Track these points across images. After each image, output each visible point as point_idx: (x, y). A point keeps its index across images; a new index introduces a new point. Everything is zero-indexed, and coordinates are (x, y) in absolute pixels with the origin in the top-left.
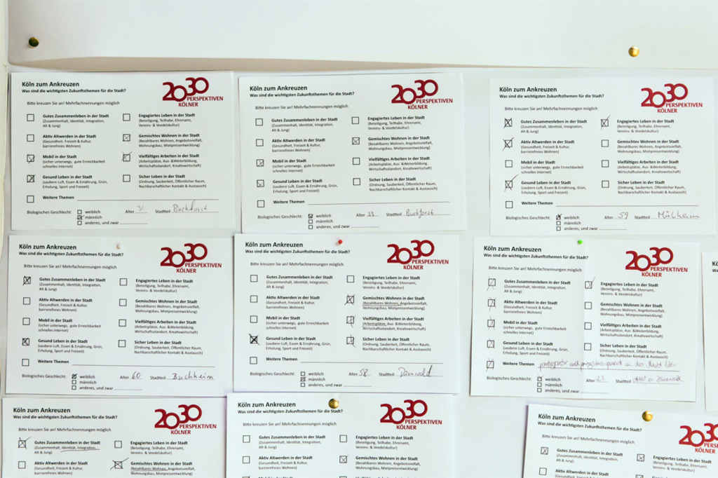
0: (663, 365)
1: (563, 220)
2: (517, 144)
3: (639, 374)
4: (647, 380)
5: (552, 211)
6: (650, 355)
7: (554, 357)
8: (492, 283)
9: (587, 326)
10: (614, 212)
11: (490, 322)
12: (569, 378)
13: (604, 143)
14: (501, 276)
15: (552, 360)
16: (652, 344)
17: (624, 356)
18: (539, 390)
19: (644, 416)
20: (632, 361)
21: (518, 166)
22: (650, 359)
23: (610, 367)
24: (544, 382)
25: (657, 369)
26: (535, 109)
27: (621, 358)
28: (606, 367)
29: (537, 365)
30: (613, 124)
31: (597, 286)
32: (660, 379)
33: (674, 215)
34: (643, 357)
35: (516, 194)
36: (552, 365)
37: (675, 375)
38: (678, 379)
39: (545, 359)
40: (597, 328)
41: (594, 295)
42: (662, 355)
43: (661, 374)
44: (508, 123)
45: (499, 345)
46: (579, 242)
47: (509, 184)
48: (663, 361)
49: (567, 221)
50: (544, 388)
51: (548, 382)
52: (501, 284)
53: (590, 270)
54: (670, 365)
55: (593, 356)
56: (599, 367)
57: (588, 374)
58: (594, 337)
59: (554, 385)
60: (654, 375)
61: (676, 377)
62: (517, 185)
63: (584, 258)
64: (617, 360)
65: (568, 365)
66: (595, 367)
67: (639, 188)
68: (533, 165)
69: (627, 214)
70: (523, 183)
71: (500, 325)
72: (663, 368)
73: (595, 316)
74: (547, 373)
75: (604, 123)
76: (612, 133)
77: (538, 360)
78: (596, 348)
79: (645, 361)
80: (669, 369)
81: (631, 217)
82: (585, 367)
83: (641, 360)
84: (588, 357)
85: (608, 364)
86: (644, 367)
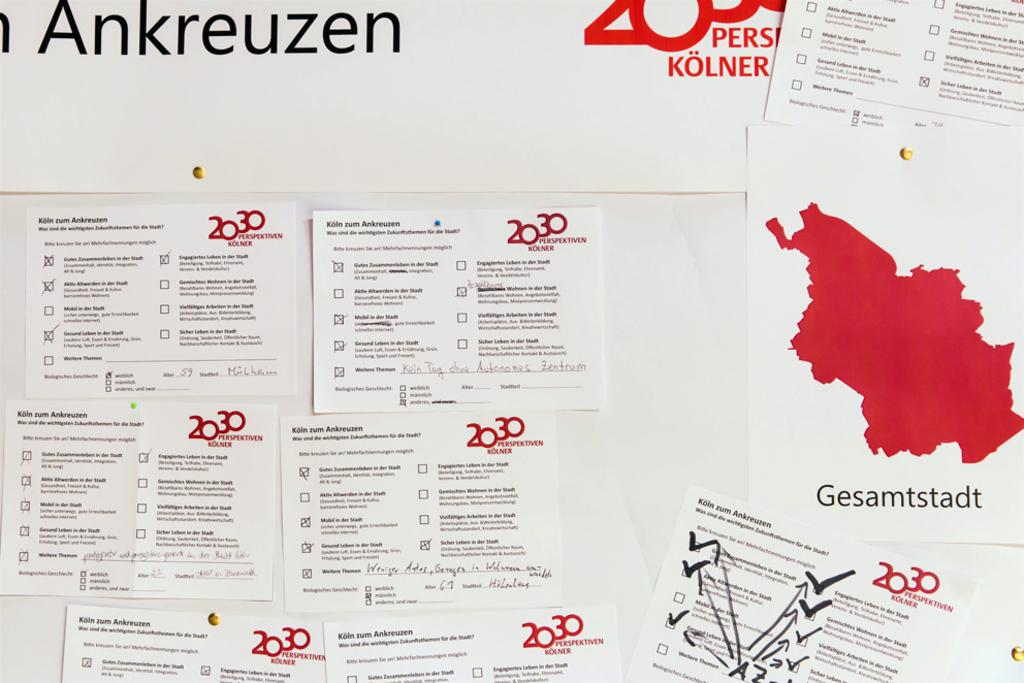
0: (233, 555)
1: (114, 379)
2: (59, 287)
3: (205, 568)
4: (213, 574)
5: (100, 369)
6: (217, 543)
7: (101, 546)
8: (27, 456)
9: (141, 508)
10: (176, 369)
11: (24, 504)
12: (117, 572)
13: (164, 285)
14: (37, 447)
15: (99, 551)
16: (221, 530)
17: (186, 545)
18: (83, 587)
19: (212, 619)
20: (197, 551)
21: (60, 313)
22: (217, 549)
23: (170, 559)
24: (89, 578)
25: (227, 560)
26: (80, 243)
27: (183, 548)
28: (163, 558)
29: (81, 556)
30: (175, 260)
31: (154, 459)
32: (229, 573)
33: (249, 371)
34: (208, 546)
35: (58, 348)
36: (98, 557)
37: (247, 568)
38: (252, 573)
39: (90, 549)
40: (153, 511)
41: (151, 471)
42: (232, 543)
43: (230, 567)
44: (49, 261)
45: (35, 533)
46: (133, 406)
47: (48, 336)
48: (233, 551)
49: (118, 379)
50: (88, 585)
51: (93, 578)
52: (37, 458)
53: (145, 440)
54: (242, 556)
55: (148, 545)
56: (155, 558)
57: (141, 567)
58: (150, 522)
59: (100, 581)
60: (222, 568)
61: (248, 570)
62: (59, 336)
63: (139, 424)
64: (177, 550)
65: (117, 557)
66: (151, 559)
67: (205, 338)
68: (78, 312)
69: (191, 371)
70: (66, 334)
71: (36, 507)
72: (233, 559)
73: (151, 497)
74: (93, 566)
75: (164, 260)
76: (174, 272)
77: (82, 550)
78: (152, 536)
79: (212, 551)
80: (241, 560)
81: (196, 374)
82: (137, 558)
83: (206, 550)
84: (141, 547)
85: (166, 555)
86: (210, 559)
